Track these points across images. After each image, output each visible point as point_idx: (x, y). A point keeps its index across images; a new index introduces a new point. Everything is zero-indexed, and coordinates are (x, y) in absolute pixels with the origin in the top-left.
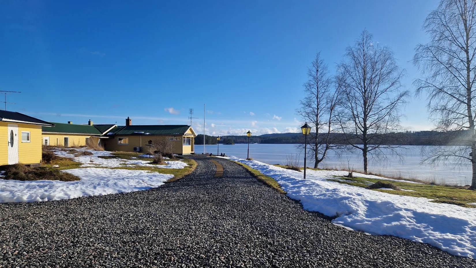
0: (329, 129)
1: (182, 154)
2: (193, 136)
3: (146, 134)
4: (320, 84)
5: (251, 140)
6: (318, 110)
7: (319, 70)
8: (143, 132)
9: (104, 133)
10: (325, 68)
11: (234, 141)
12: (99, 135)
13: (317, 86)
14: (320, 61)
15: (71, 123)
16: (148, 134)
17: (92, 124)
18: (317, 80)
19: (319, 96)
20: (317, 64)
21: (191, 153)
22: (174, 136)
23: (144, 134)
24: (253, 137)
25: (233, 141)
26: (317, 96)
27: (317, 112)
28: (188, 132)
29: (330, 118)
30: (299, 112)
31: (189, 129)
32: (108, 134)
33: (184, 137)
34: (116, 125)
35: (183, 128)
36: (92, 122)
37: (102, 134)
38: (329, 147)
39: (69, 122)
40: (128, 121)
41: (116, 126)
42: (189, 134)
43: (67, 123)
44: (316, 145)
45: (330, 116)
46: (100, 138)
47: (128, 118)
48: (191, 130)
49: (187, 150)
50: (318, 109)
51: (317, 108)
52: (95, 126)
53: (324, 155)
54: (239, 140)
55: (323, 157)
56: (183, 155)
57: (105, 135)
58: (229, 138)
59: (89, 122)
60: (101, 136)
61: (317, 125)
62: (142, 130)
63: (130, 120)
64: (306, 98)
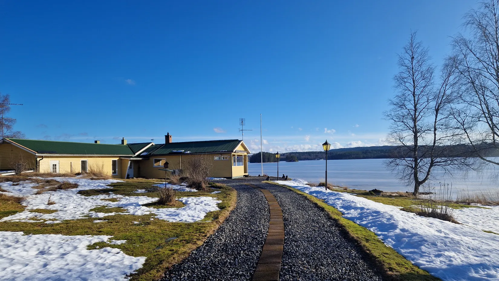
0: (435, 137)
1: (231, 178)
2: (246, 154)
3: (187, 152)
4: (418, 76)
5: (316, 156)
6: (416, 112)
7: (415, 57)
8: (183, 151)
9: (137, 154)
10: (424, 53)
11: (298, 158)
12: (130, 155)
13: (413, 79)
14: (416, 45)
15: (98, 143)
16: (190, 153)
17: (125, 143)
18: (412, 71)
19: (417, 92)
20: (411, 49)
21: (244, 176)
22: (221, 154)
23: (184, 153)
24: (319, 153)
25: (296, 158)
26: (414, 93)
27: (415, 114)
28: (239, 148)
29: (435, 122)
30: (388, 116)
31: (240, 145)
32: (142, 154)
33: (234, 155)
34: (152, 143)
35: (232, 143)
36: (126, 141)
37: (135, 154)
38: (435, 162)
39: (96, 142)
40: (167, 137)
41: (153, 145)
42: (241, 151)
43: (94, 143)
44: (416, 161)
45: (436, 119)
46: (130, 160)
47: (168, 134)
48: (242, 145)
49: (238, 171)
50: (416, 110)
51: (414, 109)
52: (128, 146)
53: (428, 174)
54: (303, 156)
55: (427, 177)
56: (233, 178)
57: (138, 156)
58: (292, 155)
59: (123, 141)
60: (133, 158)
61: (416, 132)
62: (182, 148)
63: (171, 137)
64: (398, 96)
